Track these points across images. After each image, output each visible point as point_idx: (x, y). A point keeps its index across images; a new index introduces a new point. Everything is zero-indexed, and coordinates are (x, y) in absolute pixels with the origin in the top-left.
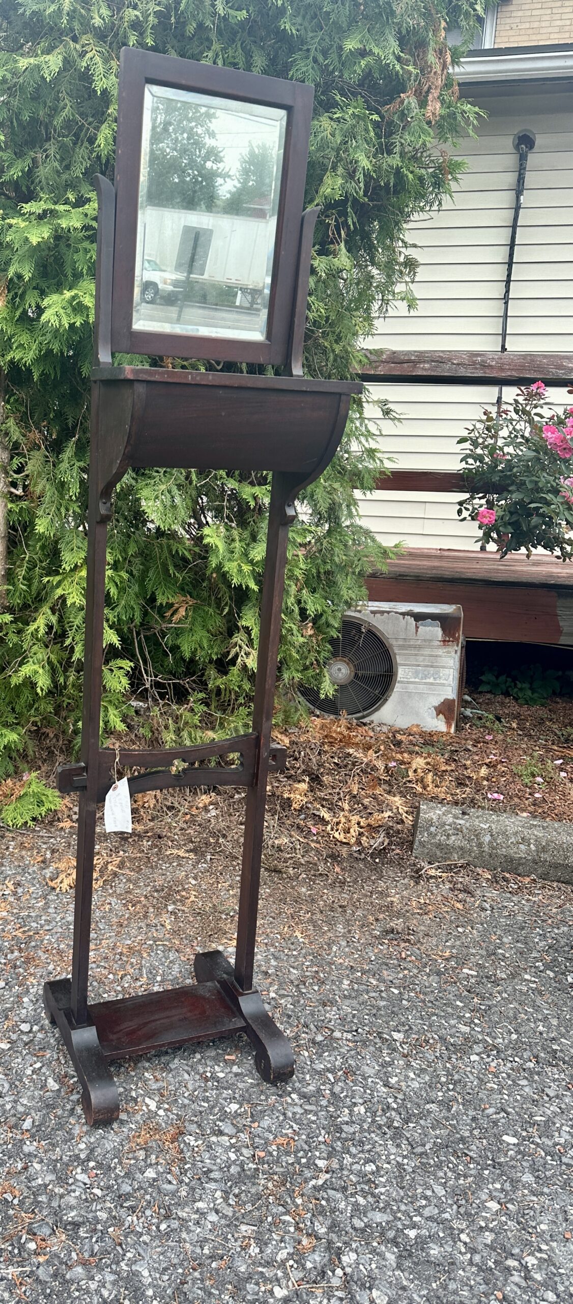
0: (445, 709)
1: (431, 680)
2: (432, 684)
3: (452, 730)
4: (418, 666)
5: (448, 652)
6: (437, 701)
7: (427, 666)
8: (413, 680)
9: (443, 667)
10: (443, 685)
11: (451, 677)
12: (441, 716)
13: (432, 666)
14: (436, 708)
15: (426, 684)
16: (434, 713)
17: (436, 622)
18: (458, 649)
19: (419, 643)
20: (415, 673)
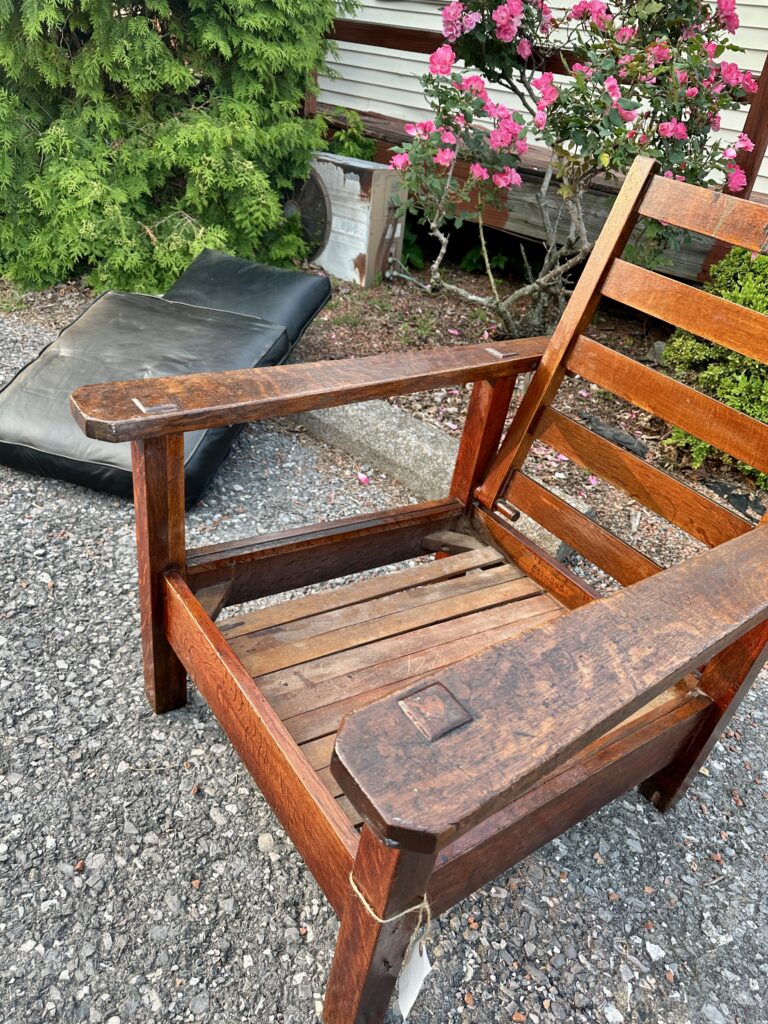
0: (360, 263)
1: (351, 233)
2: (352, 237)
3: (363, 285)
4: (344, 217)
5: (364, 208)
6: (354, 255)
7: (350, 219)
8: (341, 231)
9: (360, 222)
10: (358, 239)
11: (365, 234)
12: (357, 269)
13: (352, 220)
14: (354, 261)
15: (350, 236)
16: (353, 266)
17: (357, 176)
18: (370, 205)
19: (345, 195)
20: (344, 224)
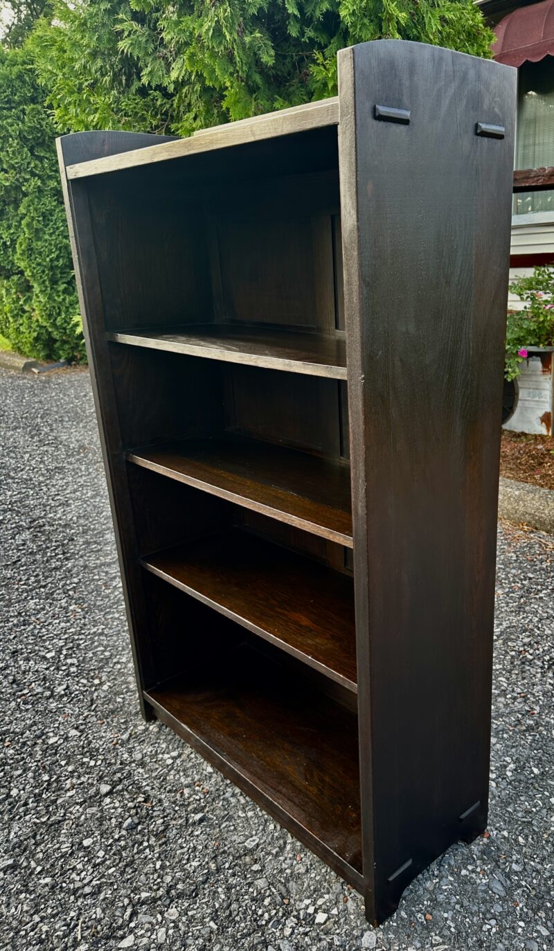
0: (546, 419)
1: (537, 399)
2: (538, 401)
3: (550, 434)
4: (529, 388)
5: (546, 379)
6: (541, 413)
7: (534, 389)
8: (528, 398)
9: (544, 389)
10: (544, 402)
11: (548, 397)
12: (544, 424)
13: (537, 389)
14: (541, 418)
15: (534, 401)
16: (540, 421)
17: (539, 358)
18: (551, 376)
19: (530, 372)
20: (529, 393)
